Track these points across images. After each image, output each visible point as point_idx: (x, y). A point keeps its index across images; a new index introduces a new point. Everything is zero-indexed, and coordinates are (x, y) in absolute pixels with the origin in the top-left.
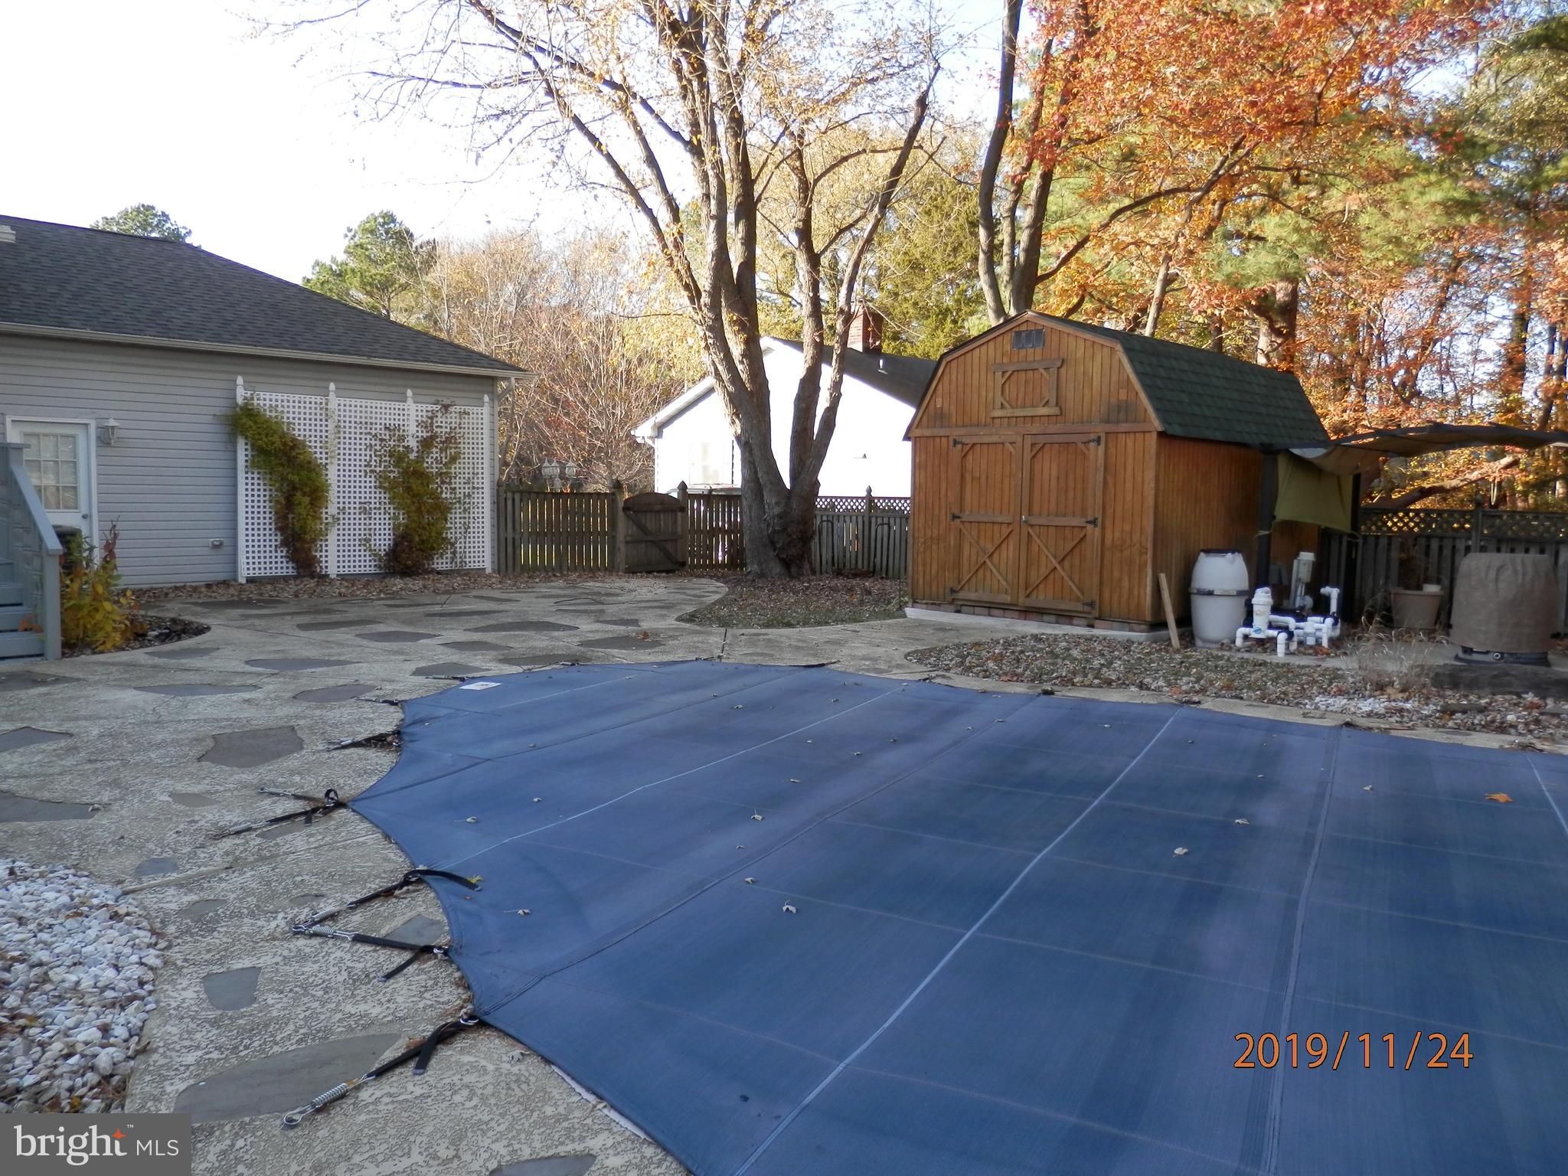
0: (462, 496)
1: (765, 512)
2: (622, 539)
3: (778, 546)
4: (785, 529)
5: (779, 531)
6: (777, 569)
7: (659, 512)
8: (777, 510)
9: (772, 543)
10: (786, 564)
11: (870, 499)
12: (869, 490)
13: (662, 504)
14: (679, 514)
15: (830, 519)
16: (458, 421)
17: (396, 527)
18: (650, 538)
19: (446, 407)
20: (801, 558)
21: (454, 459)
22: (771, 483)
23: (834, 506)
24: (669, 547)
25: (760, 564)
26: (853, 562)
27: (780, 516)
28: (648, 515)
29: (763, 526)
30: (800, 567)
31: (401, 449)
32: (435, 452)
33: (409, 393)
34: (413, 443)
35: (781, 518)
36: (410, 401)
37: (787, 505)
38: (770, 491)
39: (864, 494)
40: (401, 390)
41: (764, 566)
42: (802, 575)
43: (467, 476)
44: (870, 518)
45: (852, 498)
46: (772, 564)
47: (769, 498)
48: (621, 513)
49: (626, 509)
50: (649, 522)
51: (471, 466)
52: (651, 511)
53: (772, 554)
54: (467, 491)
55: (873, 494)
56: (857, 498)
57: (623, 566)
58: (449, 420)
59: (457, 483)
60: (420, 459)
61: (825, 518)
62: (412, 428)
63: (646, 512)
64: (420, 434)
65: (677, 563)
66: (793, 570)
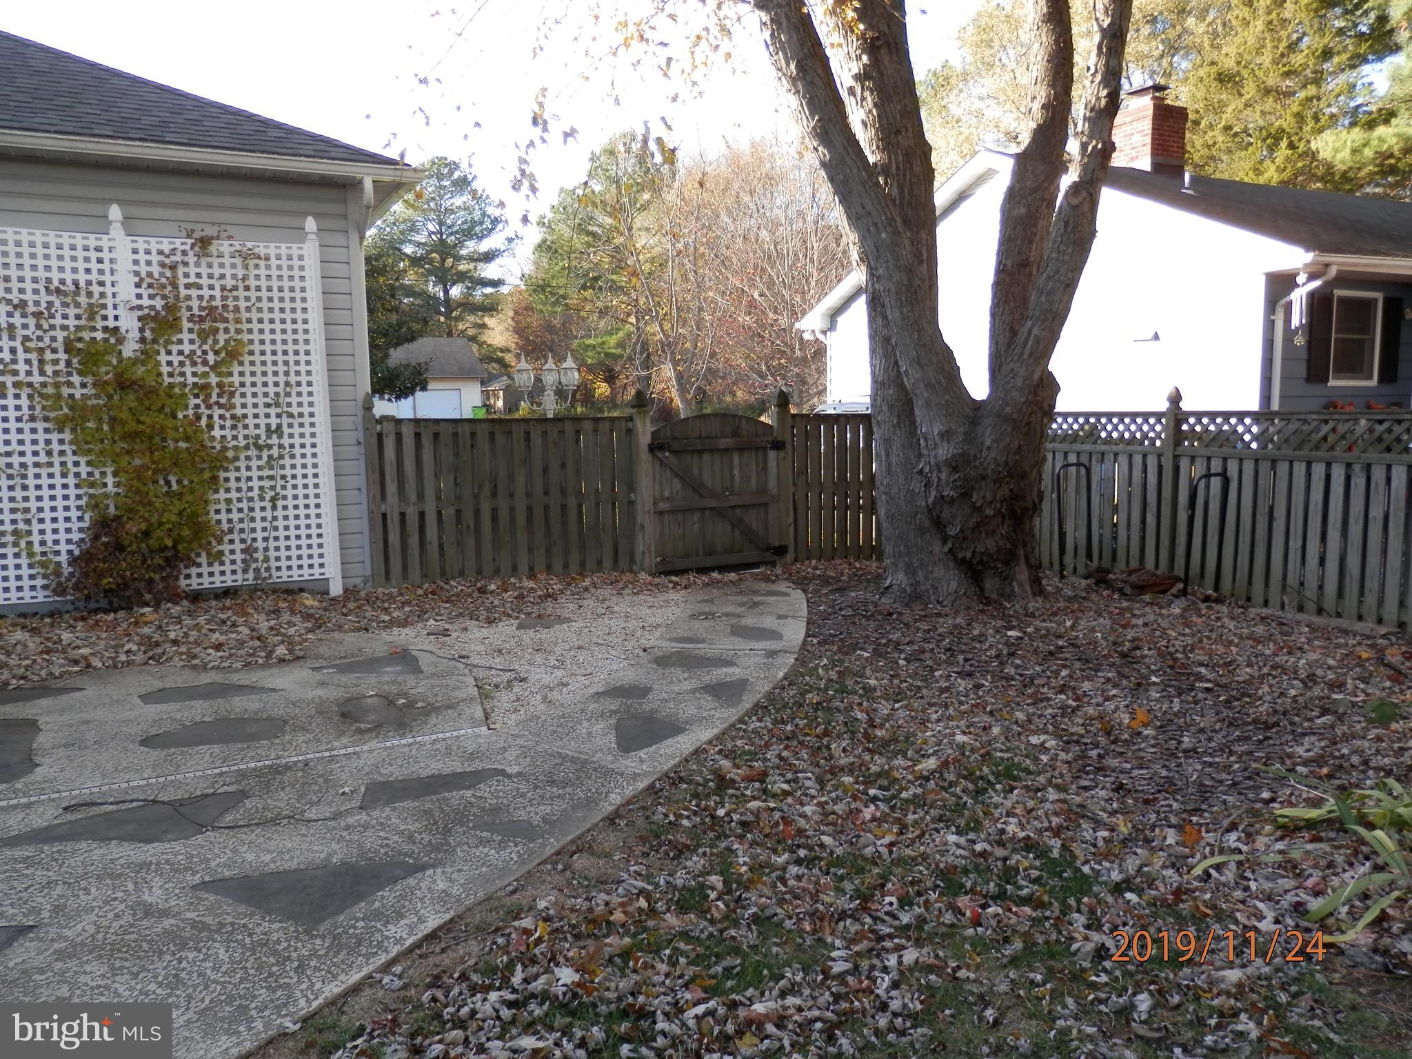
0: (262, 431)
1: (920, 455)
2: (648, 506)
3: (952, 531)
4: (966, 495)
5: (952, 501)
6: (950, 582)
7: (727, 451)
8: (944, 452)
9: (939, 524)
10: (973, 571)
11: (1176, 414)
12: (1176, 398)
13: (736, 433)
14: (772, 454)
15: (1084, 460)
16: (240, 272)
17: (95, 504)
18: (712, 503)
19: (204, 243)
20: (1009, 557)
21: (233, 353)
22: (929, 386)
23: (1093, 434)
24: (753, 519)
25: (910, 570)
26: (1135, 551)
27: (953, 466)
28: (706, 457)
29: (917, 486)
30: (1006, 578)
31: (99, 335)
32: (186, 340)
33: (115, 212)
34: (129, 324)
35: (955, 469)
36: (117, 232)
37: (969, 438)
38: (928, 404)
39: (1163, 406)
40: (96, 209)
41: (920, 575)
42: (1010, 596)
43: (271, 390)
44: (1176, 457)
45: (1133, 415)
46: (939, 572)
47: (929, 425)
48: (644, 456)
49: (653, 448)
50: (709, 471)
51: (281, 368)
52: (712, 451)
53: (938, 548)
54: (274, 422)
55: (1185, 406)
56: (1146, 416)
57: (651, 560)
58: (217, 272)
59: (250, 404)
60: (147, 355)
61: (1072, 458)
62: (126, 290)
63: (701, 452)
64: (146, 302)
65: (768, 548)
66: (990, 584)
